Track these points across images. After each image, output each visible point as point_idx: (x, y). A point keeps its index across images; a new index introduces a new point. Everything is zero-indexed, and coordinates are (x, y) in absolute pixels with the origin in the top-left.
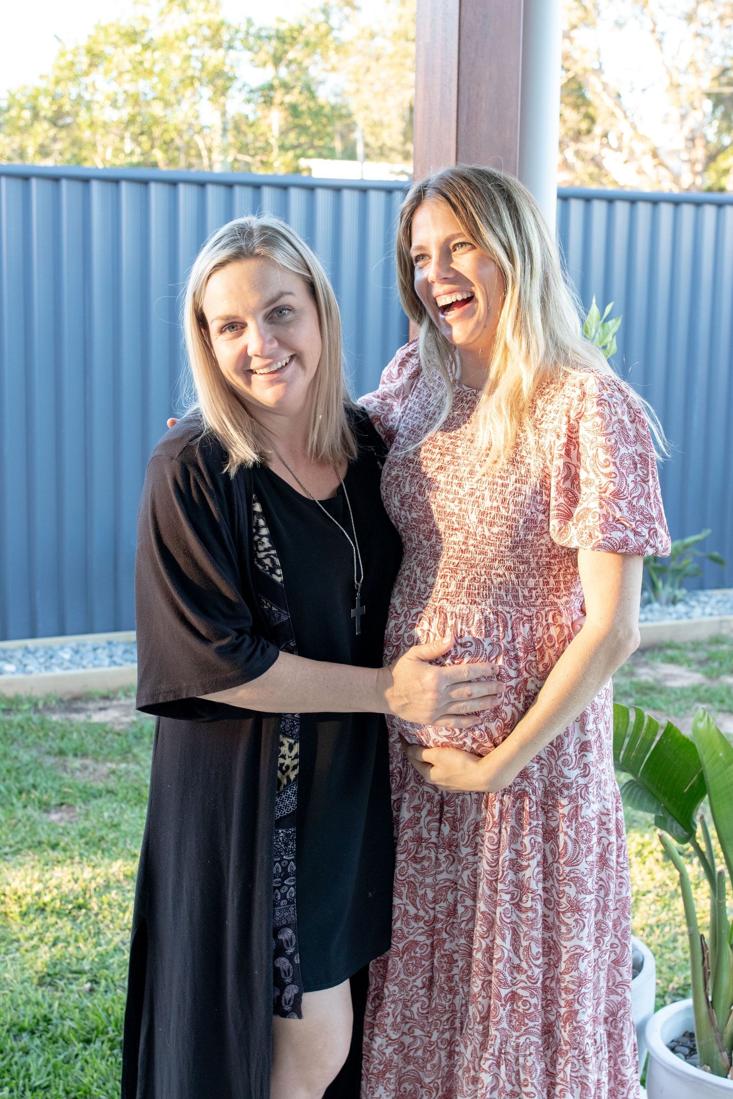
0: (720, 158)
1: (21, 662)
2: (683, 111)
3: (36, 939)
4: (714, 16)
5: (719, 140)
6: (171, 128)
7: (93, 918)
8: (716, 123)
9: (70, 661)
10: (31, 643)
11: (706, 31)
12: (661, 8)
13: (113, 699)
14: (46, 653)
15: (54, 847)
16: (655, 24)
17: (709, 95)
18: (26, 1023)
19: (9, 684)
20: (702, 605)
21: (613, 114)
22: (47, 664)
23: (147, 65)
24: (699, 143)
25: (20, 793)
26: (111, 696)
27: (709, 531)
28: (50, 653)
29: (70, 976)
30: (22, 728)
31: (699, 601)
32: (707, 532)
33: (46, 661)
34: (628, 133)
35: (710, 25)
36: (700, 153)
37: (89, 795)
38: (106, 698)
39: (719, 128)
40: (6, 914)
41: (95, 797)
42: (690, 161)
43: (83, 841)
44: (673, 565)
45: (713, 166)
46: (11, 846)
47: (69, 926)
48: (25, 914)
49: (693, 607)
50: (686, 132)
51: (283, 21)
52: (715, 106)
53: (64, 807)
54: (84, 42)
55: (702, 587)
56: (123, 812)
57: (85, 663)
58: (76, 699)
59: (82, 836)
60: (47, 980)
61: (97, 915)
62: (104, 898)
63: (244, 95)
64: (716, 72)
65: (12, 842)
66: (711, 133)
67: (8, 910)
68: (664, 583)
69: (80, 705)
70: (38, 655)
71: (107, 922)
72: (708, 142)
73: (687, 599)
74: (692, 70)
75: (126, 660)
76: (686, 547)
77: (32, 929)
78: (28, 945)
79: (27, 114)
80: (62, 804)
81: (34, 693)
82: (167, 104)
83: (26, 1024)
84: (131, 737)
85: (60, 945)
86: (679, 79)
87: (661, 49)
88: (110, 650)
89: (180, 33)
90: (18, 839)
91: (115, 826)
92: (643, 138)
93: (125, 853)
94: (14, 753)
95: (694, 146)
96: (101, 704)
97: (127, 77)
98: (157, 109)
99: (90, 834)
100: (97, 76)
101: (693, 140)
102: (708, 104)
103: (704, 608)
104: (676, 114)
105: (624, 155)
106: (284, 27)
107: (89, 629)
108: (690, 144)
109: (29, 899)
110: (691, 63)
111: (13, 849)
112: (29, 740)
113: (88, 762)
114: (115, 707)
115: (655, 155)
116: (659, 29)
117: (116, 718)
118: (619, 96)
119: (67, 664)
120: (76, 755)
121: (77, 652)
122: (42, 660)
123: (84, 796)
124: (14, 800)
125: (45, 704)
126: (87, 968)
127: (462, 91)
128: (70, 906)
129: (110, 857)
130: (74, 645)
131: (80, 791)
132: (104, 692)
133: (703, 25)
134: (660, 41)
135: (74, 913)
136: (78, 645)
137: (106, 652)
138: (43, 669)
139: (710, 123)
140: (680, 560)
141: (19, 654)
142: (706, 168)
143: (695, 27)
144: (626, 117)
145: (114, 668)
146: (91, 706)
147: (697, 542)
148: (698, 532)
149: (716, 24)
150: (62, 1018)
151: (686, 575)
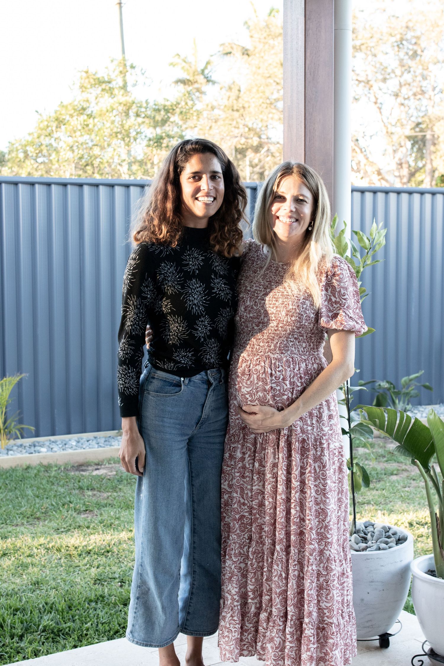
0: (417, 175)
1: (49, 447)
2: (394, 148)
3: (88, 565)
4: (411, 93)
5: (416, 163)
6: (105, 161)
7: (115, 556)
8: (414, 155)
9: (76, 446)
10: (52, 438)
11: (406, 102)
12: (380, 89)
13: (101, 465)
14: (62, 442)
15: (88, 527)
16: (377, 99)
17: (409, 138)
18: (93, 597)
19: (44, 458)
20: (421, 412)
21: (354, 150)
22: (64, 448)
23: (91, 126)
24: (405, 166)
25: (63, 505)
26: (100, 463)
27: (423, 371)
28: (64, 442)
29: (109, 580)
30: (56, 478)
31: (419, 411)
32: (422, 372)
33: (63, 446)
34: (363, 161)
35: (408, 98)
36: (405, 172)
37: (99, 506)
38: (98, 464)
39: (416, 156)
40: (70, 555)
41: (104, 507)
42: (400, 176)
43: (102, 525)
44: (404, 390)
45: (413, 179)
46: (64, 528)
47: (104, 559)
48: (80, 555)
49: (416, 413)
50: (397, 160)
51: (168, 101)
52: (413, 145)
53: (88, 512)
54: (53, 115)
55: (420, 404)
56: (119, 512)
57: (84, 447)
58: (81, 465)
59: (101, 523)
60: (98, 581)
61: (117, 554)
62: (119, 547)
63: (145, 143)
64: (413, 125)
65: (65, 526)
66: (411, 160)
67: (71, 553)
68: (399, 401)
69: (83, 468)
70: (58, 443)
71: (123, 557)
72: (409, 166)
73: (412, 410)
74: (398, 124)
75: (107, 445)
76: (411, 380)
77: (85, 561)
78: (84, 568)
79: (21, 155)
80: (87, 510)
81: (58, 463)
82: (102, 148)
83: (92, 599)
84: (116, 481)
85: (101, 568)
86: (391, 129)
87: (381, 113)
88: (97, 441)
89: (109, 108)
90: (68, 524)
91: (118, 518)
92: (372, 164)
93: (125, 529)
94: (56, 489)
95: (402, 167)
96: (96, 467)
97: (78, 133)
98: (96, 151)
99: (105, 522)
100: (61, 133)
101: (401, 164)
102: (409, 144)
103: (422, 414)
104: (390, 150)
105: (362, 174)
106: (168, 103)
107: (84, 431)
108: (399, 167)
109: (81, 548)
110: (398, 120)
111: (65, 530)
112: (61, 483)
113: (95, 492)
114: (104, 468)
115: (379, 173)
116: (379, 101)
117: (106, 473)
118: (357, 140)
119: (74, 447)
120: (88, 489)
121: (78, 442)
122: (60, 446)
123: (98, 506)
124: (61, 509)
125: (65, 468)
126: (117, 576)
127: (307, 127)
128: (103, 551)
129: (118, 531)
130: (76, 439)
131: (96, 504)
132: (96, 461)
133: (405, 99)
134: (380, 109)
135: (106, 554)
136: (78, 439)
137: (95, 442)
138: (61, 450)
139: (411, 155)
140: (408, 388)
141: (47, 443)
142: (409, 181)
143: (400, 100)
144: (362, 152)
145: (101, 449)
146: (90, 468)
147: (417, 377)
148: (418, 372)
149: (412, 98)
150: (109, 595)
151: (411, 397)
